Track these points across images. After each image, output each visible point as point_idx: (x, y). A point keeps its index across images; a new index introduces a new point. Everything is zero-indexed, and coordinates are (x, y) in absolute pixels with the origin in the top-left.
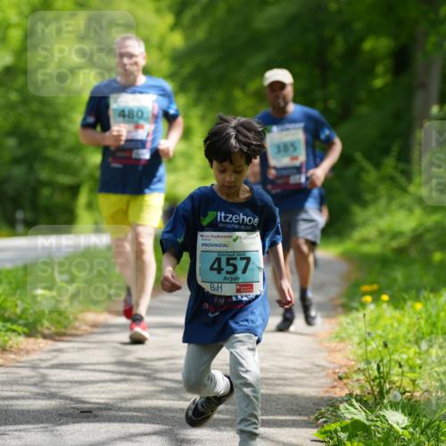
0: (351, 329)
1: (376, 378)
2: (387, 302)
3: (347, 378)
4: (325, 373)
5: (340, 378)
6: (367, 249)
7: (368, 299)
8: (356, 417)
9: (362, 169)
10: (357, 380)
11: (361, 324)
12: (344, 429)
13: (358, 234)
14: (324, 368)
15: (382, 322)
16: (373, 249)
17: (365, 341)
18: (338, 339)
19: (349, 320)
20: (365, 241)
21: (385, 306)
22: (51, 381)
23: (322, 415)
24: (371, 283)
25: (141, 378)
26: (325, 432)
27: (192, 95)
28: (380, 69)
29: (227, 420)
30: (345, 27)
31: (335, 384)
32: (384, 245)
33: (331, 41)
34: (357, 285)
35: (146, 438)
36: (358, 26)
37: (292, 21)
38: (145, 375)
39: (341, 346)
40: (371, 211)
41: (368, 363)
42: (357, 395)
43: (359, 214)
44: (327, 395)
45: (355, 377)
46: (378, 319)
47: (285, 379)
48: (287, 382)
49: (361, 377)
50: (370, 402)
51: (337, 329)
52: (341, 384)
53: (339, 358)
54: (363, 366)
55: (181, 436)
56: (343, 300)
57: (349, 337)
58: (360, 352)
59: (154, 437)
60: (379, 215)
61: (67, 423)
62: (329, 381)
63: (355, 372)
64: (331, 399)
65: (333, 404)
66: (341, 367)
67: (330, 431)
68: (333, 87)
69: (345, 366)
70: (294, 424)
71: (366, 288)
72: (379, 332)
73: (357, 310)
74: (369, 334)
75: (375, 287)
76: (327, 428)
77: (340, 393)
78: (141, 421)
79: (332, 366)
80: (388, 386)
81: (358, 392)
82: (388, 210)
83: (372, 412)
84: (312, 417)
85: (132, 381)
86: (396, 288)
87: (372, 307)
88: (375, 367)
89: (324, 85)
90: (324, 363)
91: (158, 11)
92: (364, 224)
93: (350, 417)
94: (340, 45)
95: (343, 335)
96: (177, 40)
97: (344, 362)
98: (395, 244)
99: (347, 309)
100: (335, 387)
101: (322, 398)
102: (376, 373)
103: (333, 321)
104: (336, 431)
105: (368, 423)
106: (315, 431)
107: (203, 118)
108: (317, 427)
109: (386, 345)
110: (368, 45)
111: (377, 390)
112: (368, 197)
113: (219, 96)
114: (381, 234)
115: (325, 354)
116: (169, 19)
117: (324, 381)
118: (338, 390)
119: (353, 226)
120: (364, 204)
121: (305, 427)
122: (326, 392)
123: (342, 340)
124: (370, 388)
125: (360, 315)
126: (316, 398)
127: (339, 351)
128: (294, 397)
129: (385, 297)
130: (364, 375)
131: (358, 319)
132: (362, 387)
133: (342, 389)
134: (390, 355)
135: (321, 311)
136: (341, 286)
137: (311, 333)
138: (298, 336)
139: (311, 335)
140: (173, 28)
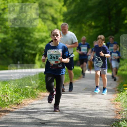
0: (121, 98)
3: (121, 113)
5: (119, 113)
6: (124, 73)
14: (113, 110)
16: (126, 72)
18: (117, 101)
20: (123, 70)
23: (114, 125)
24: (126, 84)
30: (116, 5)
31: (117, 115)
36: (120, 4)
45: (124, 113)
53: (118, 107)
57: (121, 100)
58: (124, 105)
62: (115, 114)
63: (123, 111)
65: (117, 121)
66: (118, 109)
69: (120, 109)
77: (119, 118)
79: (116, 109)
81: (124, 117)
84: (111, 125)
93: (123, 125)
95: (119, 100)
103: (115, 95)
115: (114, 106)
122: (115, 117)
125: (124, 93)
127: (118, 104)
130: (126, 112)
132: (126, 116)
135: (111, 92)
136: (117, 84)
137: (109, 99)
138: (105, 100)
139: (109, 100)
140: (63, 6)
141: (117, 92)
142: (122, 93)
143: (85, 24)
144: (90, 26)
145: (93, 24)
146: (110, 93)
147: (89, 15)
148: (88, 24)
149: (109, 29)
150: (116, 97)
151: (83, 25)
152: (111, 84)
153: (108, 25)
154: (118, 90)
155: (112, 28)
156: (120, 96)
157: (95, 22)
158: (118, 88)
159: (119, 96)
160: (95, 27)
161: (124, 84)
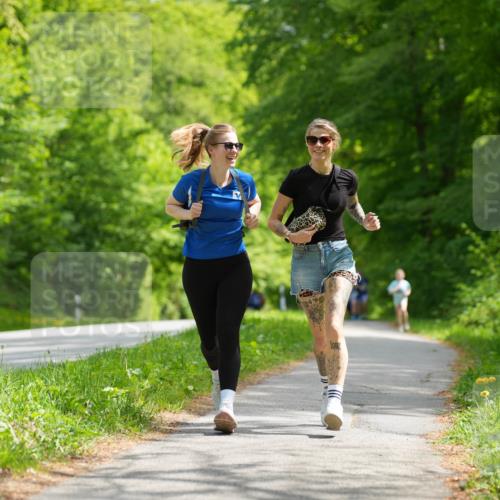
0: (468, 429)
3: (469, 487)
4: (442, 481)
5: (462, 489)
6: (477, 332)
10: (481, 490)
14: (440, 476)
18: (453, 441)
19: (464, 417)
28: (484, 125)
30: (443, 79)
31: (456, 494)
36: (460, 78)
39: (456, 448)
45: (479, 486)
49: (485, 486)
51: (451, 428)
52: (462, 494)
53: (457, 462)
54: (486, 472)
57: (467, 437)
58: (481, 456)
60: (490, 296)
62: (446, 491)
63: (478, 480)
66: (459, 473)
68: (431, 149)
69: (465, 472)
71: (482, 380)
75: (492, 379)
79: (450, 472)
87: (491, 402)
89: (422, 147)
90: (441, 470)
97: (464, 467)
99: (461, 404)
103: (446, 419)
115: (440, 459)
117: (441, 490)
119: (461, 307)
123: (458, 442)
127: (456, 454)
130: (489, 483)
135: (428, 407)
136: (451, 378)
137: (421, 433)
138: (407, 437)
139: (421, 436)
140: (246, 85)
141: (452, 405)
142: (471, 411)
144: (347, 158)
145: (358, 149)
146: (426, 413)
149: (417, 169)
150: (447, 425)
152: (429, 375)
154: (456, 401)
155: (430, 167)
156: (463, 421)
157: (362, 145)
158: (455, 393)
159: (461, 423)
161: (478, 376)
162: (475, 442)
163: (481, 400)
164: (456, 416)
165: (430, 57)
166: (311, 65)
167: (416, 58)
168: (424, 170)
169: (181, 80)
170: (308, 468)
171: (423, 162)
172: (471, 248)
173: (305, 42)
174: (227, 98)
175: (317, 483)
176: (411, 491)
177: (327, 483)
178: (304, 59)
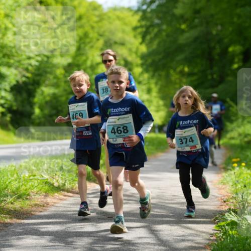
0: (228, 179)
1: (241, 201)
2: (245, 166)
3: (227, 201)
4: (217, 199)
5: (225, 202)
6: (233, 142)
7: (236, 165)
8: (233, 219)
9: (231, 106)
10: (232, 202)
11: (233, 177)
12: (228, 225)
13: (229, 135)
14: (217, 197)
15: (242, 176)
16: (236, 142)
17: (235, 184)
18: (222, 184)
19: (227, 175)
20: (233, 138)
21: (243, 168)
22: (94, 204)
23: (217, 218)
24: (237, 158)
25: (134, 202)
26: (219, 226)
27: (151, 73)
28: (236, 60)
29: (173, 221)
30: (220, 41)
31: (222, 204)
32: (241, 140)
33: (214, 48)
34: (230, 158)
35: (138, 229)
36: (226, 40)
37: (196, 39)
38: (135, 201)
39: (224, 186)
40: (235, 124)
41: (237, 194)
42: (232, 209)
43: (229, 126)
44: (218, 209)
45: (231, 201)
46: (240, 174)
47: (199, 202)
48: (200, 204)
49: (234, 201)
50: (239, 212)
51: (222, 179)
52: (225, 204)
53: (223, 192)
54: (234, 196)
55: (153, 229)
56: (224, 166)
57: (228, 182)
58: (233, 189)
59: (141, 229)
60: (239, 127)
61: (102, 222)
62: (219, 203)
63: (231, 198)
64: (220, 211)
65: (222, 213)
66: (224, 196)
67: (221, 226)
68: (215, 69)
69: (226, 196)
70: (204, 223)
71: (234, 160)
72: (241, 180)
73: (231, 170)
74: (237, 181)
75: (238, 159)
76: (219, 224)
77: (225, 208)
78: (135, 222)
79: (220, 196)
80: (247, 205)
81: (233, 207)
82: (242, 124)
83: (240, 217)
84: (213, 219)
85: (130, 203)
86: (248, 160)
87: (238, 168)
88: (240, 196)
89: (211, 68)
90: (217, 195)
91: (135, 37)
92: (232, 130)
93: (230, 219)
94: (218, 50)
95: (225, 182)
96: (143, 49)
97: (226, 194)
98: (246, 139)
99: (226, 169)
100: (222, 205)
101: (216, 211)
102: (241, 199)
103: (220, 175)
104: (224, 226)
105: (238, 222)
106: (214, 226)
107: (156, 84)
108: (215, 224)
109: (245, 186)
110: (231, 49)
111: (242, 207)
112: (233, 118)
113: (163, 73)
114: (240, 135)
115: (217, 190)
116: (140, 40)
117: (217, 203)
118: (223, 207)
119: (227, 132)
120: (231, 122)
121: (209, 224)
122: (218, 208)
123: (224, 184)
124: (238, 206)
125: (232, 172)
126: (213, 211)
127: (223, 189)
128: (204, 210)
129: (243, 164)
130: (235, 200)
131: (231, 174)
132: (234, 205)
133: (226, 206)
134: (247, 190)
140: (141, 44)
141: (223, 170)
142: (229, 172)
143: (175, 70)
144: (182, 73)
145: (186, 69)
147: (181, 57)
148: (178, 69)
149: (210, 77)
151: (172, 72)
153: (209, 72)
155: (215, 76)
157: (188, 67)
159: (226, 177)
160: (190, 74)
161: (233, 158)
162: (231, 184)
163: (234, 168)
164: (224, 174)
165: (214, 32)
166: (167, 36)
167: (209, 33)
168: (213, 78)
169: (116, 43)
170: (164, 194)
171: (212, 74)
172: (231, 109)
173: (164, 27)
174: (134, 50)
175: (168, 200)
176: (205, 203)
177: (172, 200)
178: (164, 34)
